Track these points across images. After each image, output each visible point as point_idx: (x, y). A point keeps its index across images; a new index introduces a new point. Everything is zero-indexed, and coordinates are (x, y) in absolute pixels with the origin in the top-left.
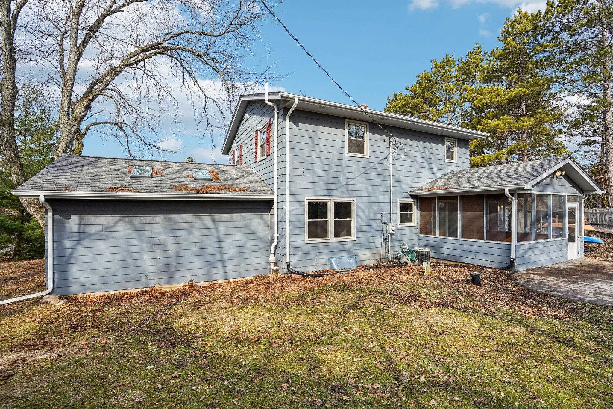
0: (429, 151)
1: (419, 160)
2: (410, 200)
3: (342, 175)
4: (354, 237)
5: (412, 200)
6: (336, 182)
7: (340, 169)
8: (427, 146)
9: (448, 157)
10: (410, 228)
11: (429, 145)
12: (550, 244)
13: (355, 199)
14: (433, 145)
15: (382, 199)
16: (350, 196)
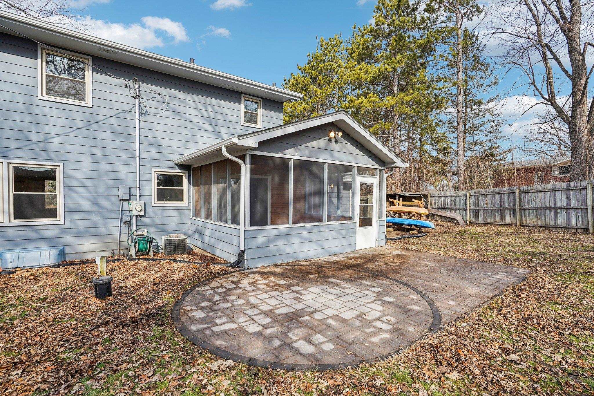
0: (213, 108)
1: (195, 119)
2: (177, 171)
3: (33, 128)
4: (60, 219)
5: (180, 171)
6: (21, 136)
7: (28, 118)
8: (211, 102)
9: (248, 121)
10: (178, 209)
11: (214, 101)
12: (322, 229)
13: (61, 164)
14: (223, 103)
15: (121, 168)
16: (52, 160)
